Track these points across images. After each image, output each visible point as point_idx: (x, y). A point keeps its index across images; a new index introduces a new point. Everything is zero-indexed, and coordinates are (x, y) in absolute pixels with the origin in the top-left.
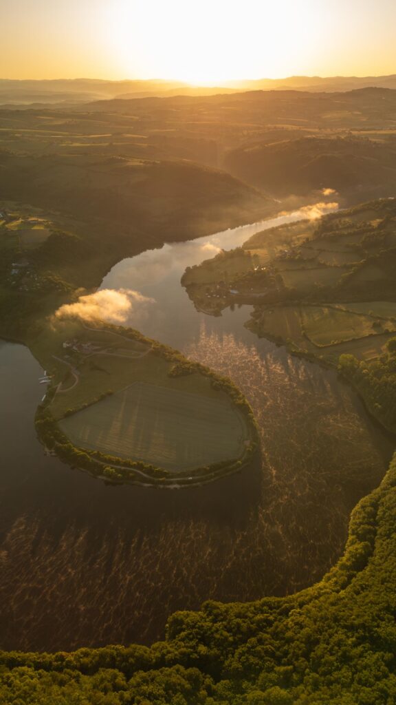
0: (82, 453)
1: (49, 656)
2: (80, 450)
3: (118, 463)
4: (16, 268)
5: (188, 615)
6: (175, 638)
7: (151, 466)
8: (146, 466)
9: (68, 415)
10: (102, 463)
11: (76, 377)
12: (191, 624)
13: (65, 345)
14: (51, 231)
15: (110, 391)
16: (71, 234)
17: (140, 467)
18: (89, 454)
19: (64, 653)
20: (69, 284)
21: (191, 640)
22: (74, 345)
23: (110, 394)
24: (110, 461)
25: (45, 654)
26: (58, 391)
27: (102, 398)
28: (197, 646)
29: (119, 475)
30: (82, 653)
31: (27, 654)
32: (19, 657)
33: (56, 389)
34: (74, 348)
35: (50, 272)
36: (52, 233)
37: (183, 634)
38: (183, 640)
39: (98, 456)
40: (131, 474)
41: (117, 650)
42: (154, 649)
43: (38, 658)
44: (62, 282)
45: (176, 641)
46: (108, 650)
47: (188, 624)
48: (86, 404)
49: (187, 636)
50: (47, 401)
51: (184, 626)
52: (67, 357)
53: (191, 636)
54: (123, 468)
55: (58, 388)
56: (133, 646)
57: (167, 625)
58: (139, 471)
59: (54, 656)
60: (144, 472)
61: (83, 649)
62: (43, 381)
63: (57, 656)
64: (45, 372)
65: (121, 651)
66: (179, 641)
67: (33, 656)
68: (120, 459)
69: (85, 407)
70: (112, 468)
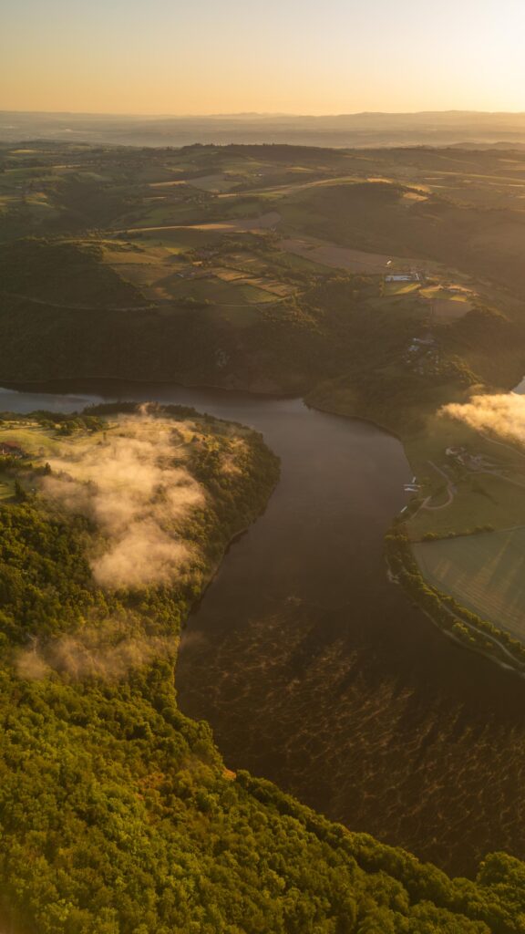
0: (432, 593)
1: (325, 821)
2: (431, 588)
3: (475, 622)
4: (416, 344)
5: (516, 865)
6: (489, 885)
7: (519, 644)
8: (511, 640)
9: (428, 540)
10: (453, 615)
11: (451, 496)
12: (517, 878)
13: (448, 451)
14: (473, 305)
15: (490, 525)
16: (497, 313)
17: (504, 639)
18: (440, 596)
19: (343, 828)
20: (476, 376)
21: (512, 900)
22: (459, 454)
23: (489, 530)
24: (465, 617)
25: (322, 816)
26: (424, 506)
27: (477, 532)
28: (518, 912)
29: (472, 639)
30: (365, 839)
31: (303, 807)
32: (293, 805)
33: (420, 504)
34: (459, 458)
35: (456, 356)
36: (474, 308)
37: (501, 885)
38: (499, 893)
39: (450, 604)
40: (488, 644)
41: (408, 858)
42: (455, 884)
43: (314, 818)
44: (469, 372)
45: (490, 889)
46: (397, 854)
47: (512, 877)
48: (454, 534)
49: (507, 892)
50: (406, 515)
51: (506, 876)
52: (446, 466)
53: (513, 895)
54: (479, 631)
55: (425, 502)
56: (430, 865)
57: (483, 863)
58: (500, 645)
59: (331, 825)
60: (506, 647)
61: (368, 836)
62: (409, 489)
63: (334, 827)
64: (415, 479)
65: (413, 863)
66: (495, 892)
67: (308, 811)
68: (479, 619)
69: (451, 537)
70: (465, 626)
